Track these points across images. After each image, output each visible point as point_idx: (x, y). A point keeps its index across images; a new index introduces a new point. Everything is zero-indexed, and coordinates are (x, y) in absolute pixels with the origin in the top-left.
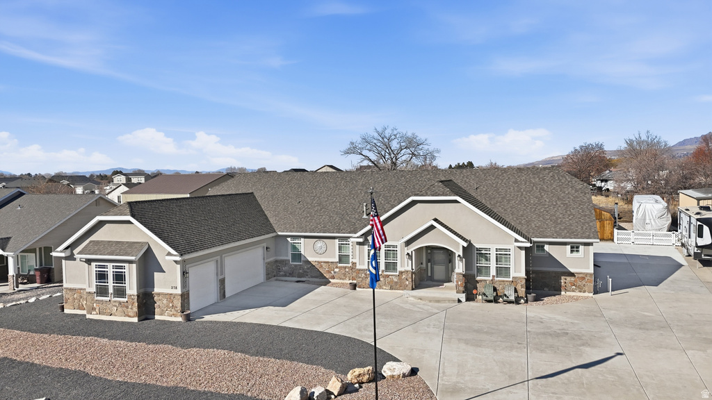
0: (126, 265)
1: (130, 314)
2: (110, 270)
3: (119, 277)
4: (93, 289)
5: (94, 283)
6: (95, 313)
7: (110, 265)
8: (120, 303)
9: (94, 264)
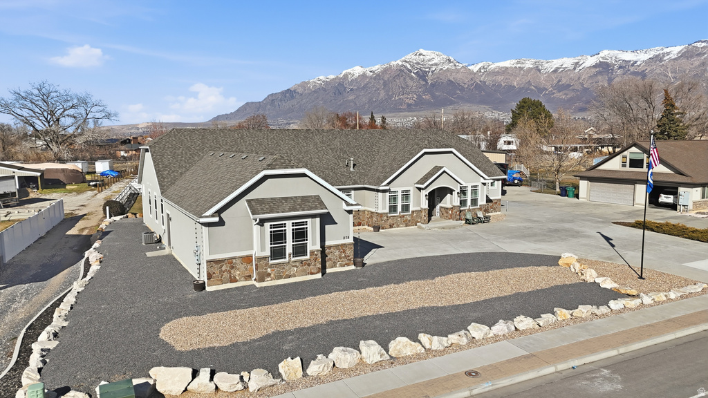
0: (309, 220)
1: (312, 271)
2: (289, 228)
3: (300, 234)
4: (268, 253)
5: (268, 246)
6: (270, 279)
7: (289, 223)
8: (301, 262)
9: (267, 225)
